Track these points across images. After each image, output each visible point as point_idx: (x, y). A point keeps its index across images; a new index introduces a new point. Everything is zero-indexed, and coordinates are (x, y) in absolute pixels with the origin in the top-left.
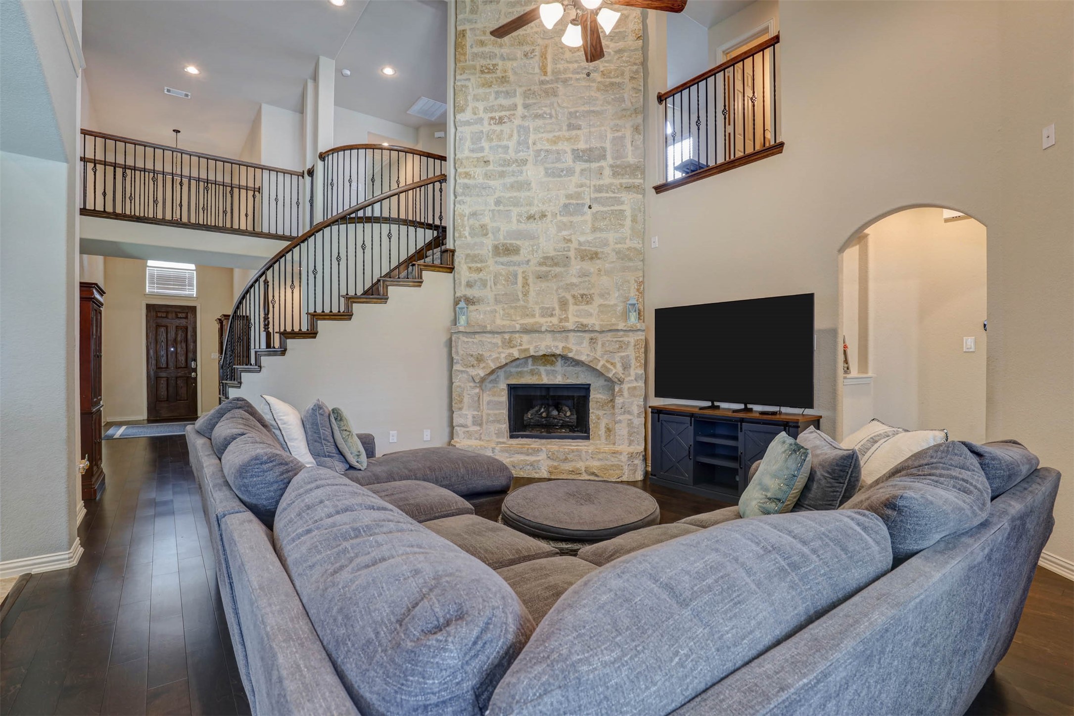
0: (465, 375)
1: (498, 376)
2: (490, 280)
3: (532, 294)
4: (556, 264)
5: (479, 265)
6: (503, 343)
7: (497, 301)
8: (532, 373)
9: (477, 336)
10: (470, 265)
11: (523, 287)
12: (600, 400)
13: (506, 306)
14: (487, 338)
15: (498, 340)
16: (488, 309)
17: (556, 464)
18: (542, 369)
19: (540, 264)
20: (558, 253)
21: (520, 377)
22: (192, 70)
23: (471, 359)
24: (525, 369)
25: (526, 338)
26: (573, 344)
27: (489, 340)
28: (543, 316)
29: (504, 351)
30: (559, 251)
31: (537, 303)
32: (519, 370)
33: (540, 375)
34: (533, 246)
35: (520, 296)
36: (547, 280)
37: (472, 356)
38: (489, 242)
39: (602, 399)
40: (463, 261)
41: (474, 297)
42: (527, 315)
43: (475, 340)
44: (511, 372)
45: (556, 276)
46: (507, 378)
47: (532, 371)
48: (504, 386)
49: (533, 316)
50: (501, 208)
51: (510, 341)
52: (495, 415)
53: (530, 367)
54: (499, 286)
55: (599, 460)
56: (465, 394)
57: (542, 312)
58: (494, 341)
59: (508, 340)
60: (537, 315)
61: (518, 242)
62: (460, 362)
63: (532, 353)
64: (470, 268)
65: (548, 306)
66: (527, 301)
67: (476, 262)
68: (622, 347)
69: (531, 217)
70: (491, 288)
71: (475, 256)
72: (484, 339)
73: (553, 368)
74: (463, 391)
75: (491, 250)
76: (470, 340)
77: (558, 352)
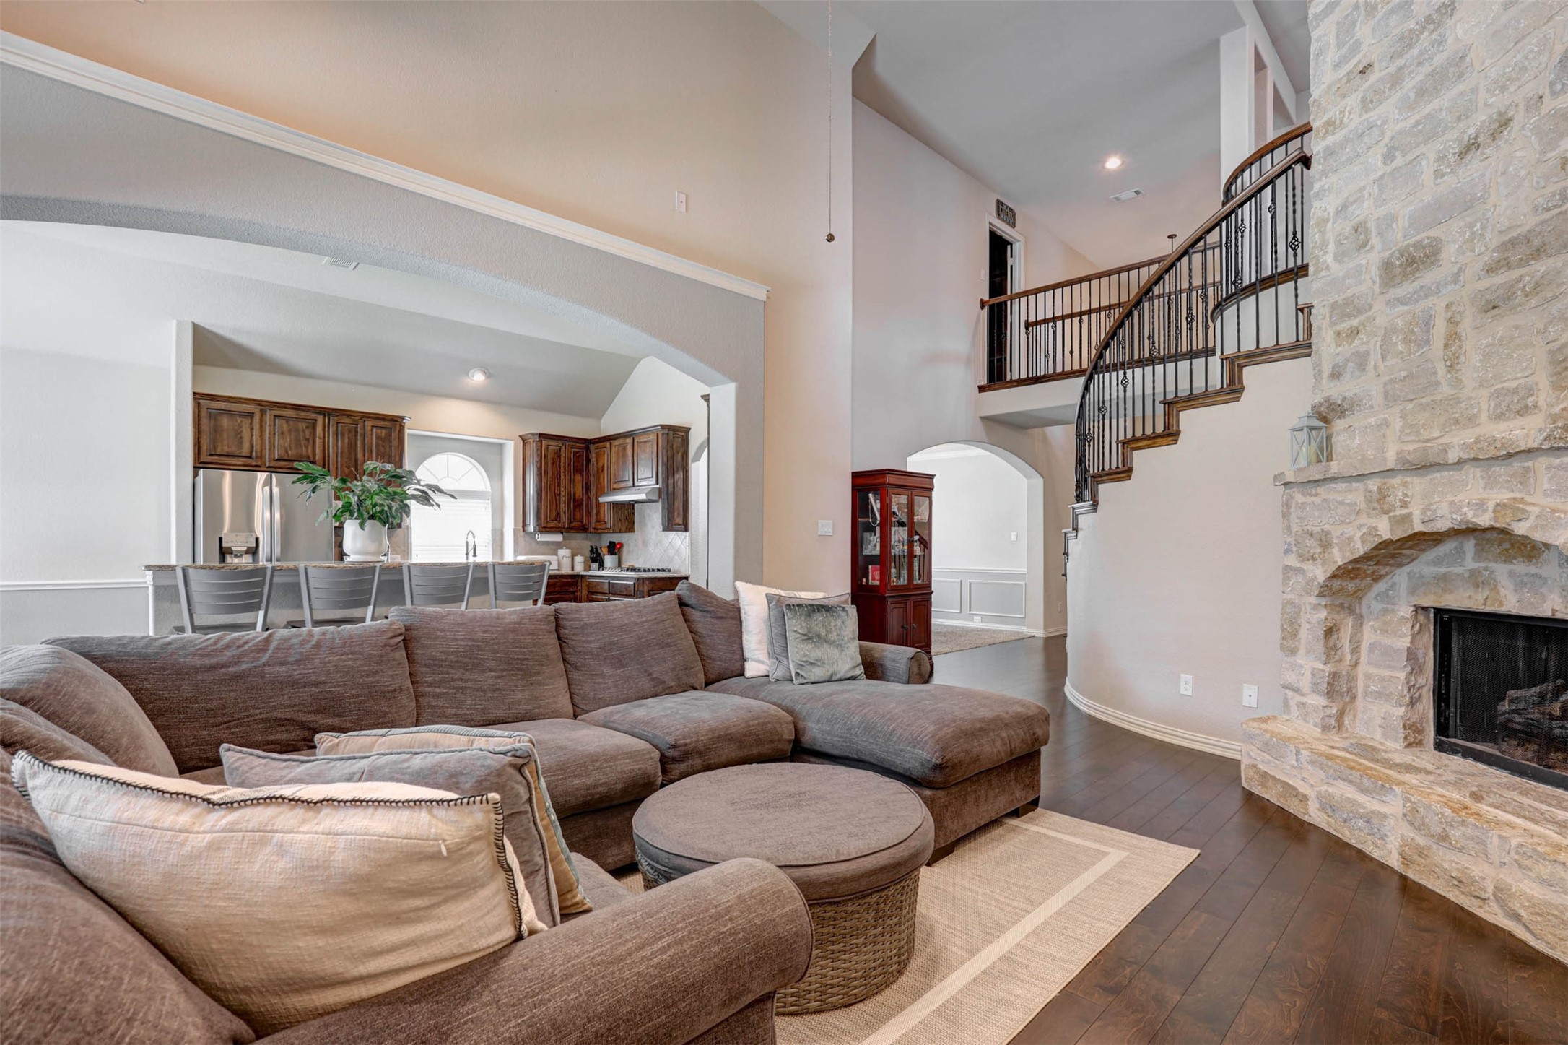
1: (1393, 586)
2: (1375, 349)
3: (1472, 360)
4: (1538, 253)
5: (1355, 322)
6: (1369, 501)
7: (1390, 398)
8: (1476, 579)
9: (1321, 489)
10: (1339, 327)
11: (1446, 346)
13: (1410, 406)
15: (1357, 494)
16: (1372, 421)
17: (1421, 841)
18: (1501, 570)
19: (1491, 270)
20: (1546, 216)
21: (1444, 590)
22: (1113, 163)
23: (1310, 542)
24: (1458, 570)
25: (1417, 485)
26: (1545, 493)
27: (1339, 499)
28: (1500, 417)
29: (1369, 521)
30: (1548, 210)
31: (1482, 383)
32: (1443, 570)
33: (1495, 588)
34: (1471, 225)
35: (1441, 369)
36: (1513, 308)
37: (1311, 535)
38: (1372, 260)
40: (1325, 324)
41: (1344, 399)
42: (1457, 421)
43: (1317, 500)
44: (1422, 577)
46: (1413, 591)
47: (1474, 574)
48: (1406, 611)
49: (1472, 420)
50: (1399, 161)
51: (1382, 496)
52: (1383, 679)
53: (1470, 563)
54: (1391, 361)
55: (1540, 880)
56: (1302, 621)
57: (1498, 405)
58: (1349, 498)
59: (1376, 494)
60: (1484, 416)
61: (1432, 233)
62: (1295, 549)
63: (1419, 526)
64: (1339, 334)
65: (1514, 384)
66: (1458, 383)
67: (1349, 316)
69: (1470, 147)
70: (1376, 367)
71: (1347, 302)
72: (1331, 495)
73: (1533, 570)
74: (1298, 613)
75: (1377, 279)
76: (1308, 499)
77: (1485, 520)
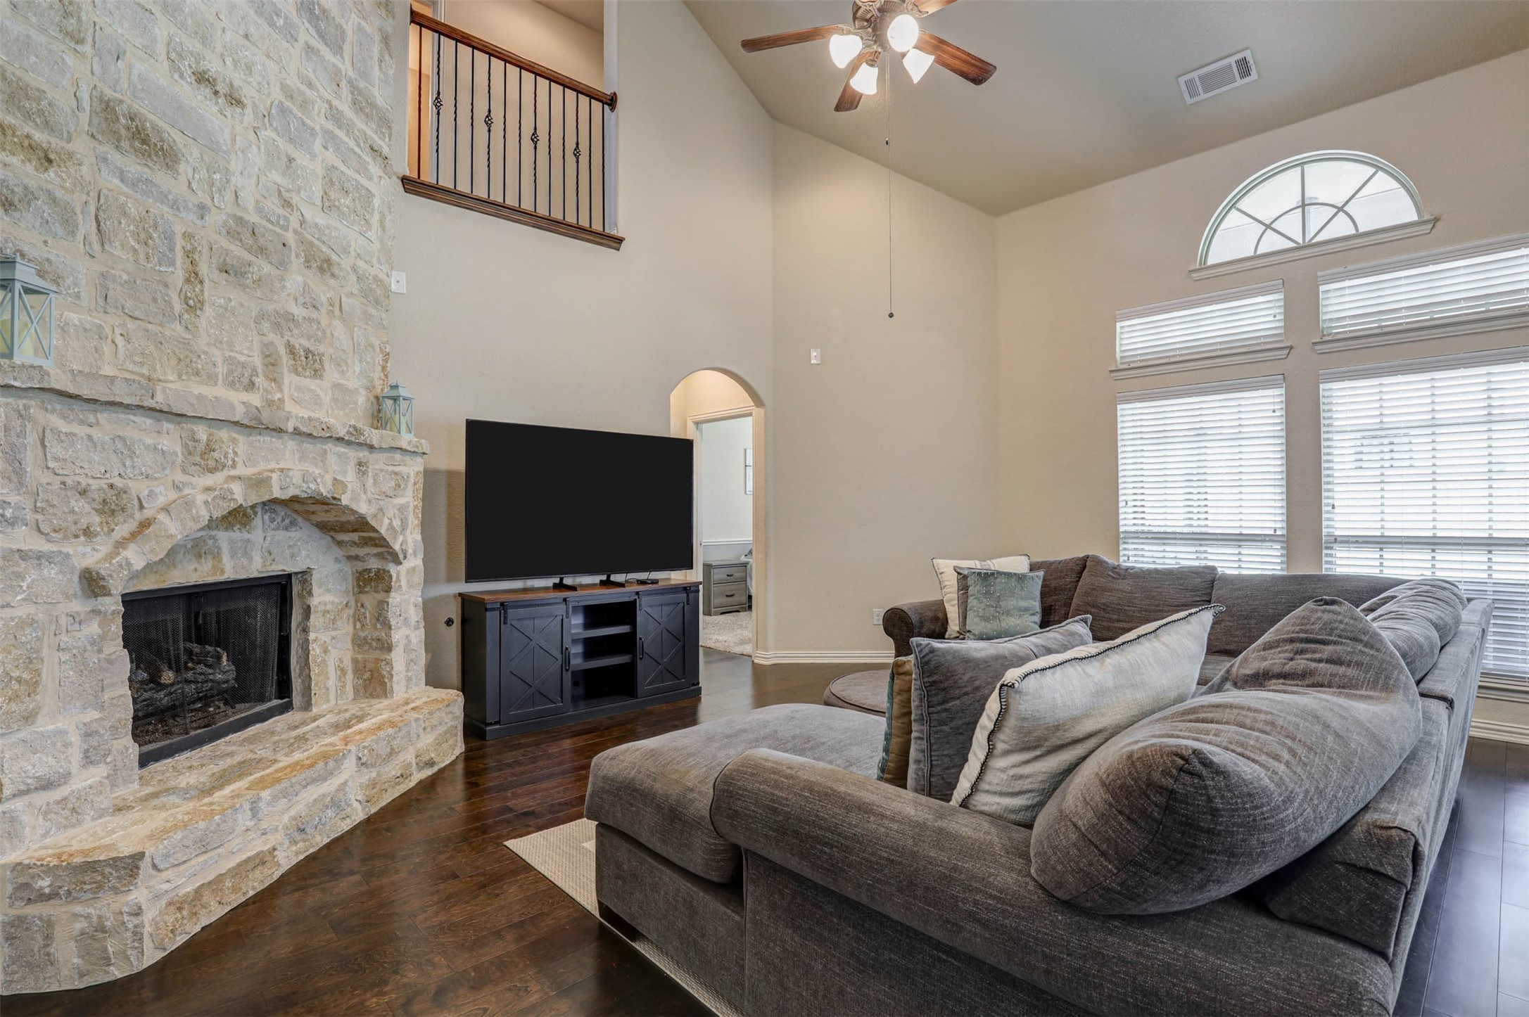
0: (51, 572)
2: (85, 214)
3: (208, 311)
4: (261, 251)
5: (38, 136)
6: (188, 452)
7: (107, 298)
9: (103, 417)
11: (187, 280)
12: (329, 607)
13: (132, 325)
14: (140, 430)
15: (170, 439)
19: (229, 233)
23: (79, 505)
25: (242, 443)
27: (149, 441)
28: (232, 385)
29: (194, 480)
30: (269, 221)
31: (218, 343)
33: (217, 556)
34: (211, 169)
35: (178, 305)
36: (244, 287)
37: (83, 493)
38: (82, 73)
39: (333, 603)
42: (197, 374)
45: (258, 282)
49: (212, 379)
51: (210, 448)
57: (231, 372)
58: (162, 441)
59: (202, 446)
60: (220, 378)
61: (174, 134)
63: (277, 493)
65: (241, 358)
67: (27, 115)
68: (399, 486)
70: (88, 242)
71: (25, 89)
72: (129, 432)
73: (246, 535)
75: (87, 106)
76: (83, 431)
